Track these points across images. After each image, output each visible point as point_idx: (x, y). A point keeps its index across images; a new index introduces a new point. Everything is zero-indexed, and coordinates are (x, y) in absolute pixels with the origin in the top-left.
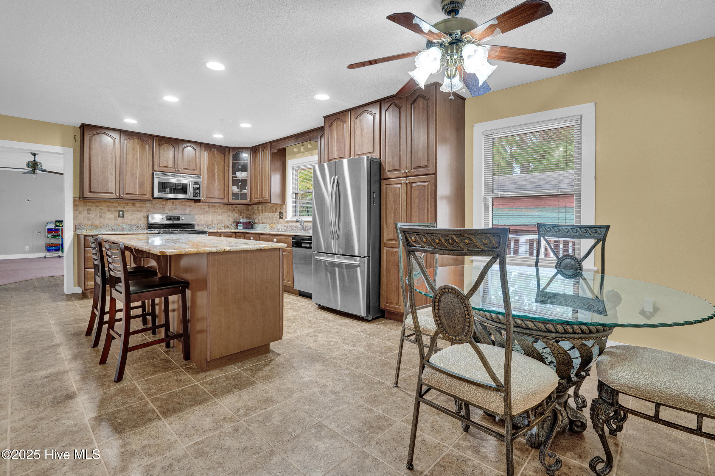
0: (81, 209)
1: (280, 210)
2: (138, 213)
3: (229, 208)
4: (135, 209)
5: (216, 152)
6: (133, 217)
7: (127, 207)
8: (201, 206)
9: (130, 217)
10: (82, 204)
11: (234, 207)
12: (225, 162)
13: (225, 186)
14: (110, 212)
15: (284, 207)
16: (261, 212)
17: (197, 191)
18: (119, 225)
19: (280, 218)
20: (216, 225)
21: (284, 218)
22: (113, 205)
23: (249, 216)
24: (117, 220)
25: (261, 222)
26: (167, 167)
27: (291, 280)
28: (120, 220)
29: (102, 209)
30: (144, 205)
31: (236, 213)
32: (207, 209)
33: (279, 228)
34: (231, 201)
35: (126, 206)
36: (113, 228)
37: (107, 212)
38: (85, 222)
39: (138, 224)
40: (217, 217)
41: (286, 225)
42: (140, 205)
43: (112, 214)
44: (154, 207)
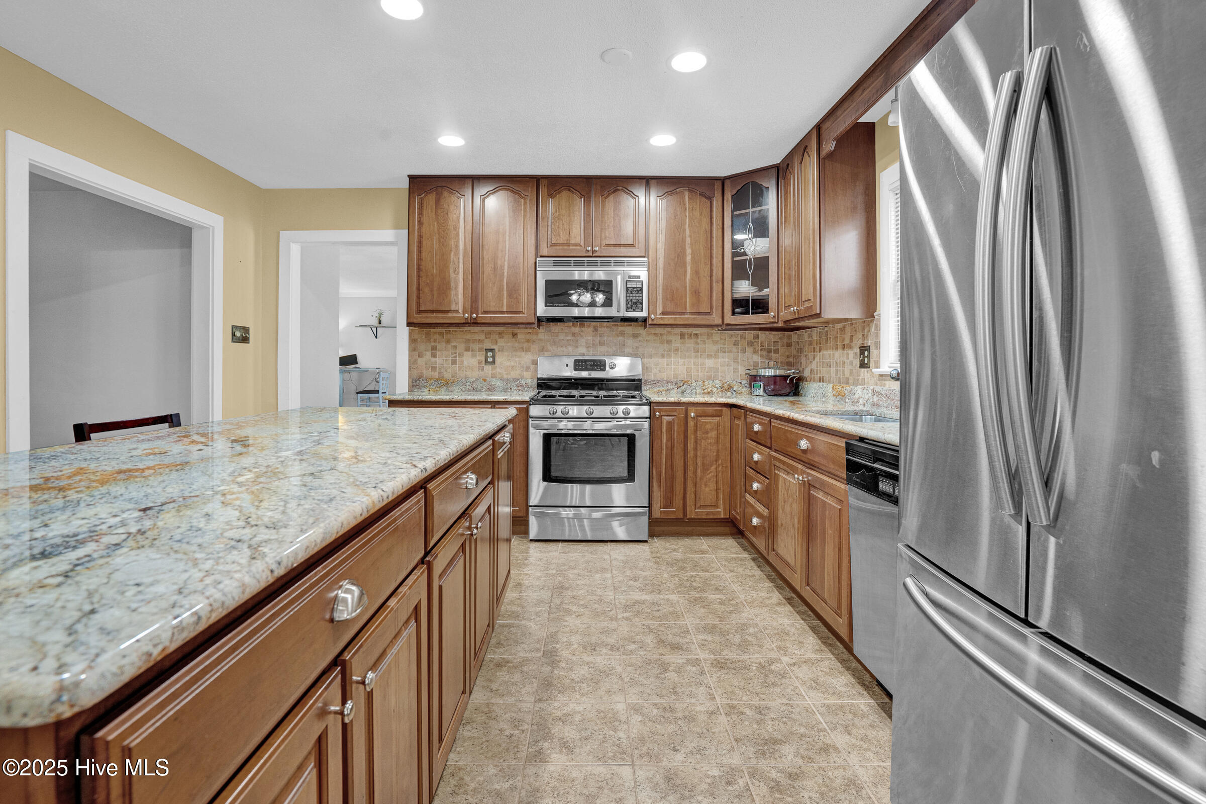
0: (422, 347)
1: (860, 342)
2: (523, 354)
3: (734, 339)
4: (516, 345)
5: (687, 194)
6: (513, 364)
7: (501, 343)
8: (661, 335)
9: (508, 364)
10: (424, 337)
11: (749, 335)
12: (711, 218)
13: (711, 280)
14: (470, 353)
15: (873, 330)
16: (817, 349)
17: (634, 297)
18: (485, 380)
19: (863, 365)
20: (700, 383)
21: (872, 364)
22: (476, 337)
23: (791, 360)
24: (483, 370)
25: (817, 377)
26: (569, 245)
27: (844, 612)
28: (488, 369)
29: (455, 347)
30: (534, 337)
31: (755, 352)
32: (677, 342)
33: (856, 396)
34: (729, 319)
35: (499, 340)
36: (475, 386)
37: (466, 353)
38: (429, 373)
39: (522, 377)
40: (704, 364)
41: (878, 388)
42: (528, 337)
43: (473, 356)
44: (554, 341)
